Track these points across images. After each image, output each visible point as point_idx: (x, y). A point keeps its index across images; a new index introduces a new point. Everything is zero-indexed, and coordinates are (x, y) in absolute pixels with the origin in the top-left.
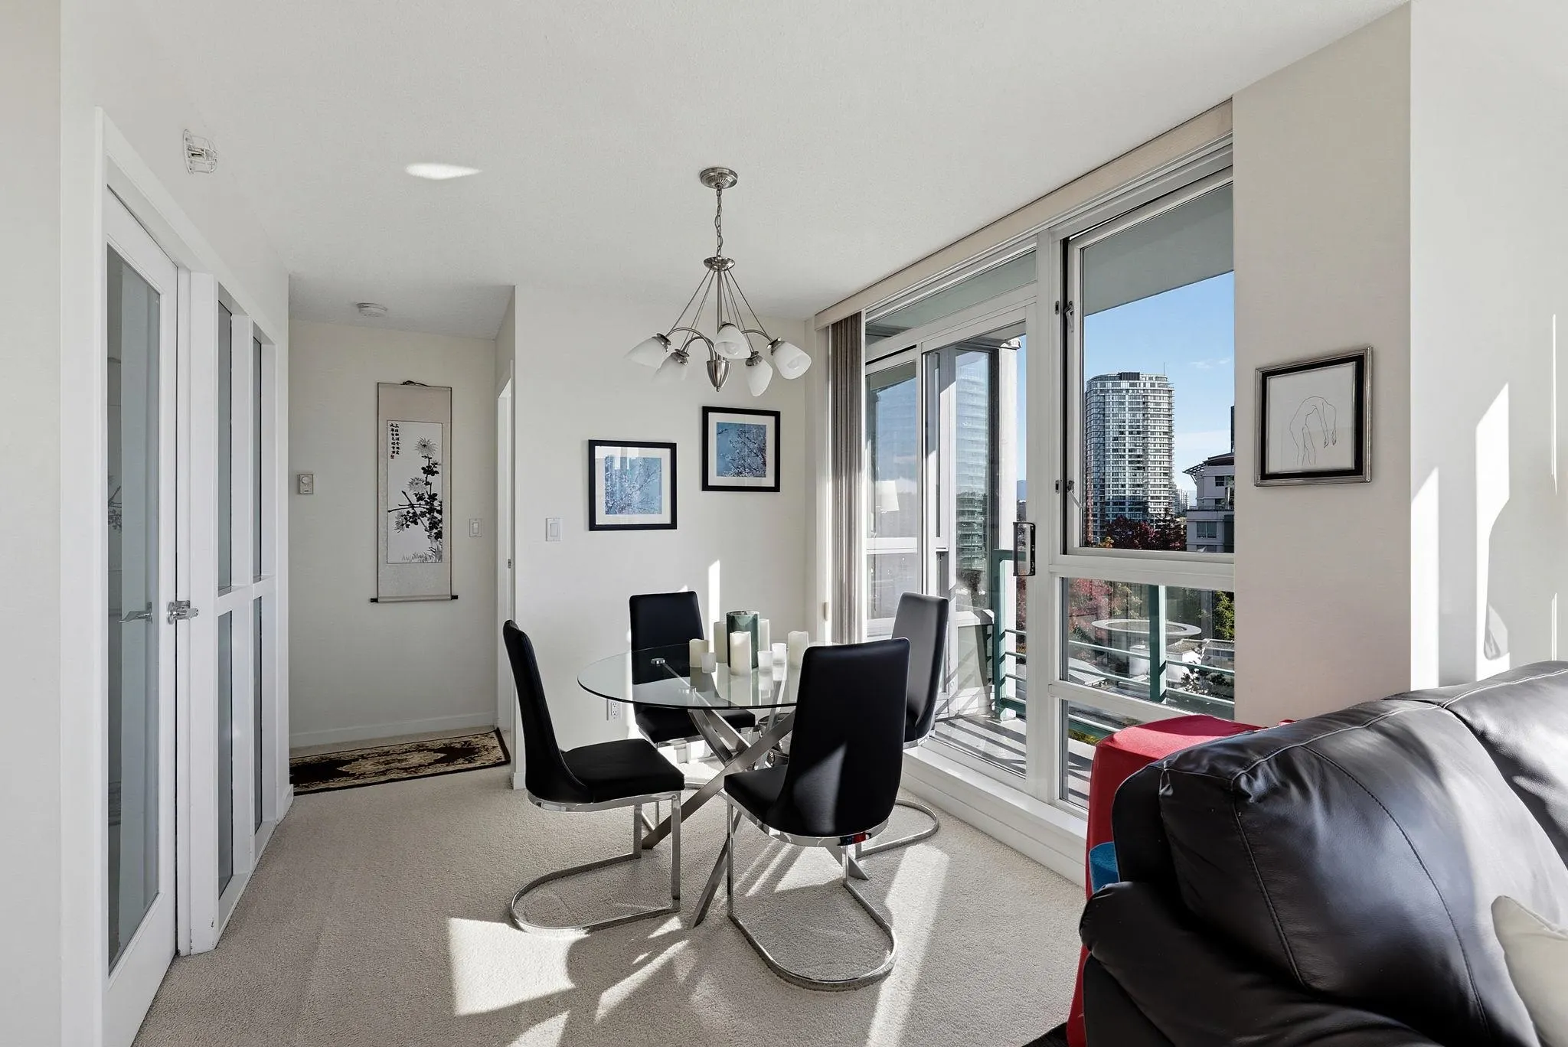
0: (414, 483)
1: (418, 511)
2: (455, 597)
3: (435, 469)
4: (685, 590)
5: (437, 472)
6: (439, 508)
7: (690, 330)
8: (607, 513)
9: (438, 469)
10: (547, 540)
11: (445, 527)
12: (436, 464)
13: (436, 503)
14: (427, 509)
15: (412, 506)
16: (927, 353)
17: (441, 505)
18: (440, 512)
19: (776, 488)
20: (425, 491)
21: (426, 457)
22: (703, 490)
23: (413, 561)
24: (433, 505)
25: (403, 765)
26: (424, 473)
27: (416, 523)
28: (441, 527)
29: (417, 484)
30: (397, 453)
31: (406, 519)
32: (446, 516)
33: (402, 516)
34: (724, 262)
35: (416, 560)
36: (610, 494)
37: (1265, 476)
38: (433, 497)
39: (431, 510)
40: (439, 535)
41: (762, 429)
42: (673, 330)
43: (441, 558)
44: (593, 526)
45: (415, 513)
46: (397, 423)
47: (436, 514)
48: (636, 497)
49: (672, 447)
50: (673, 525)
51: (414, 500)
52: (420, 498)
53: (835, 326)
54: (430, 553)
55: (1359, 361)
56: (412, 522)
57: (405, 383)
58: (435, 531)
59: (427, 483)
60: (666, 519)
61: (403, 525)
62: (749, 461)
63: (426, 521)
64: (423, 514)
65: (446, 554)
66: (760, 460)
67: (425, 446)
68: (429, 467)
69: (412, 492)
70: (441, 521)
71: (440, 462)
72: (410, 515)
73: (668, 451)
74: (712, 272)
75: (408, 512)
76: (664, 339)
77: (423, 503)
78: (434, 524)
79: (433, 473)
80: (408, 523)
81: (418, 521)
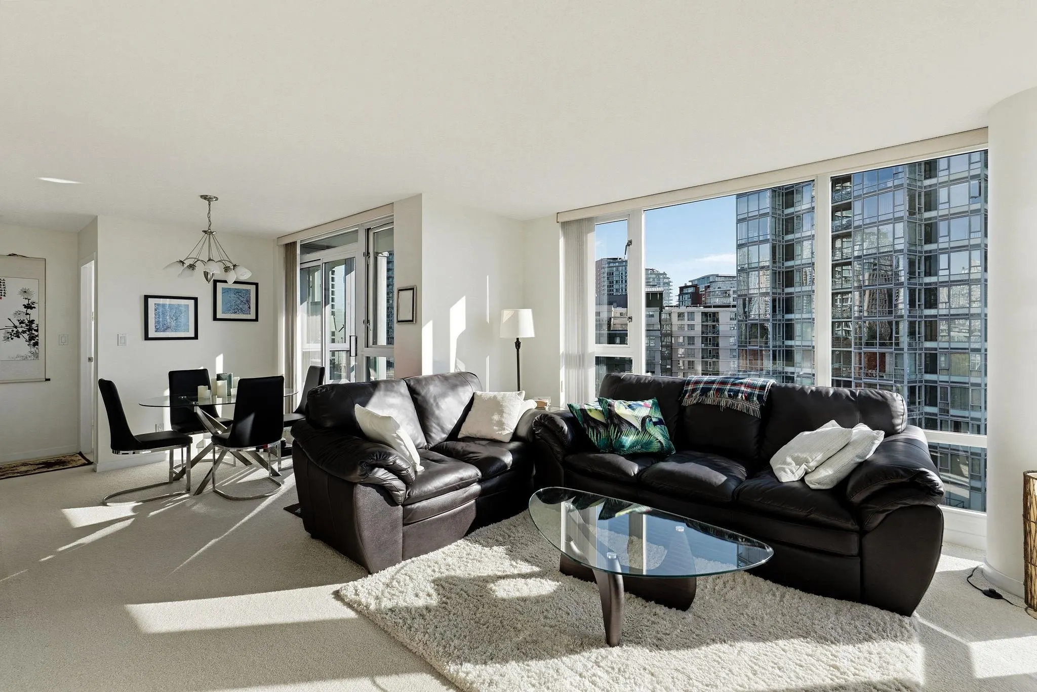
0: (18, 313)
1: (20, 330)
2: (49, 380)
3: (33, 306)
4: (202, 368)
5: (34, 308)
6: (36, 328)
7: (195, 259)
8: (156, 331)
9: (35, 305)
10: (118, 345)
11: (41, 339)
12: (34, 303)
13: (34, 326)
14: (27, 329)
15: (16, 327)
16: (325, 263)
17: (38, 327)
18: (37, 331)
19: (256, 320)
20: (26, 319)
21: (26, 299)
22: (214, 320)
23: (16, 359)
24: (31, 326)
25: (16, 471)
26: (25, 308)
27: (19, 337)
28: (38, 339)
29: (19, 314)
30: (4, 296)
31: (11, 334)
32: (41, 333)
33: (8, 333)
34: (212, 233)
35: (18, 359)
36: (157, 322)
37: (398, 321)
38: (32, 322)
39: (30, 329)
40: (36, 344)
41: (248, 291)
42: (187, 259)
43: (37, 357)
44: (147, 338)
45: (17, 332)
46: (4, 278)
47: (33, 332)
48: (173, 324)
49: (196, 299)
50: (196, 337)
51: (17, 324)
52: (22, 322)
53: (287, 245)
54: (30, 354)
55: (413, 289)
56: (15, 336)
57: (9, 255)
58: (33, 341)
59: (27, 314)
60: (192, 334)
61: (8, 338)
62: (241, 306)
63: (26, 336)
64: (24, 332)
65: (41, 355)
66: (246, 306)
67: (25, 292)
68: (28, 304)
69: (16, 319)
70: (37, 336)
71: (37, 302)
72: (15, 332)
73: (193, 301)
74: (206, 235)
75: (13, 331)
76: (182, 262)
77: (24, 325)
78: (32, 338)
79: (31, 308)
80: (12, 337)
81: (20, 336)
